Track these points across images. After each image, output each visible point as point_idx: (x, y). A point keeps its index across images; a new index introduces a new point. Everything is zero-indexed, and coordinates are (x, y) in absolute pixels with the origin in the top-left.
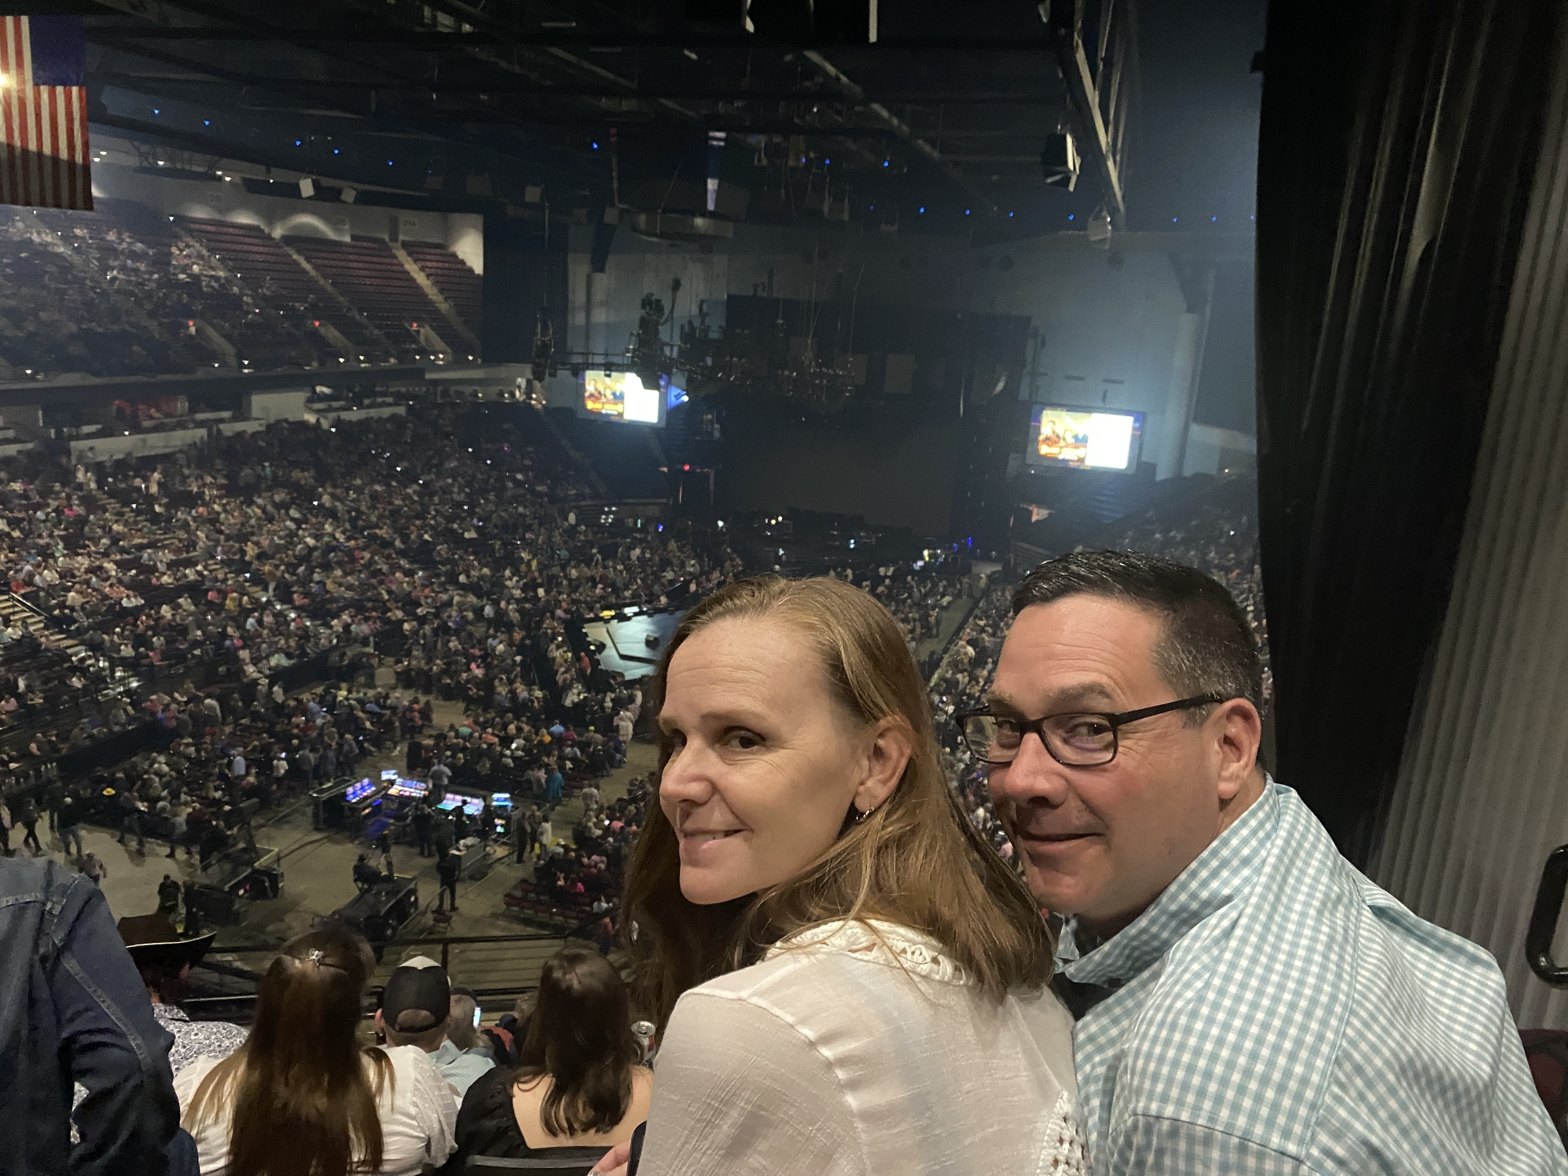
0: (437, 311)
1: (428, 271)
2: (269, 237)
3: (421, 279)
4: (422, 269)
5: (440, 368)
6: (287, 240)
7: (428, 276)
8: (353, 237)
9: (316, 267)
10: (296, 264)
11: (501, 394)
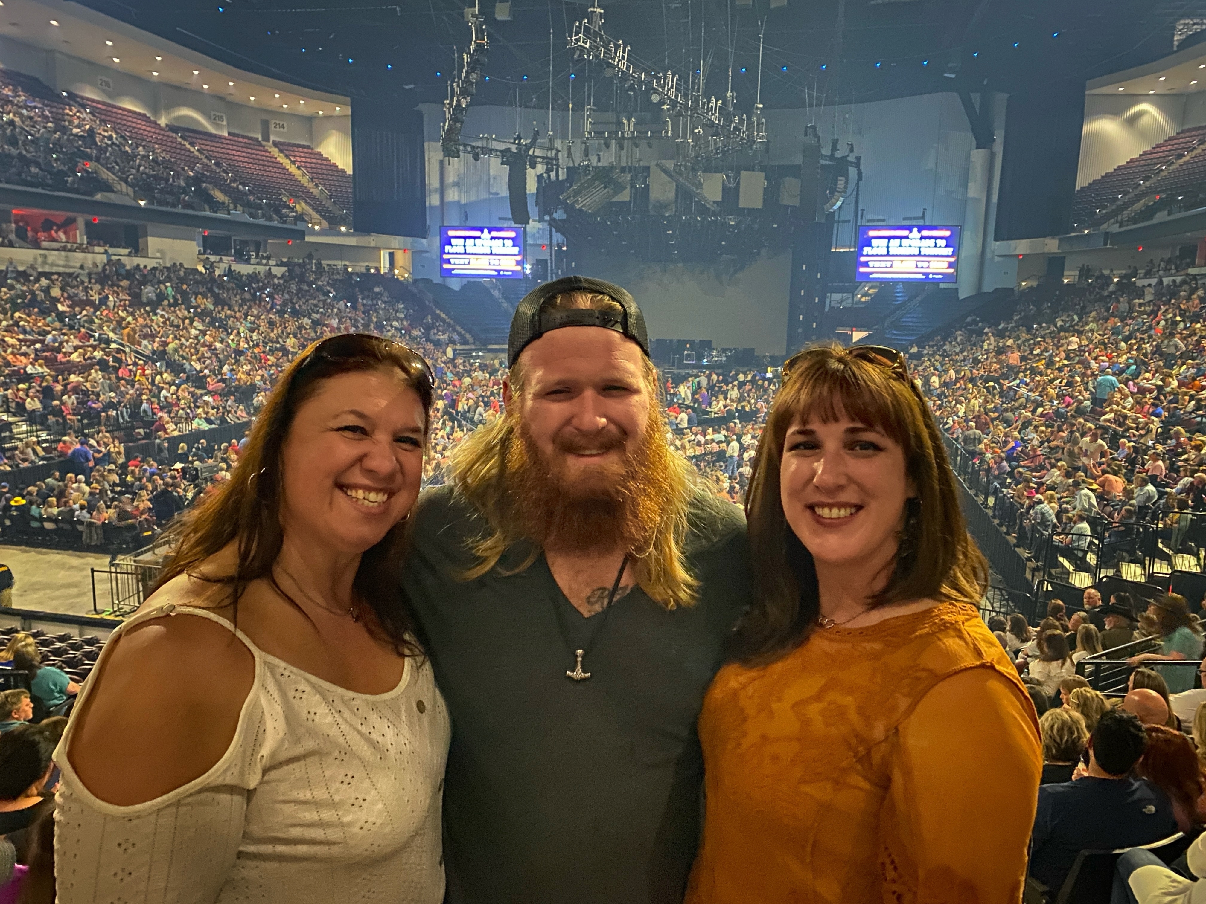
0: (310, 193)
1: (299, 164)
2: (155, 123)
4: (293, 162)
6: (172, 127)
7: (299, 168)
8: (229, 134)
11: (368, 269)
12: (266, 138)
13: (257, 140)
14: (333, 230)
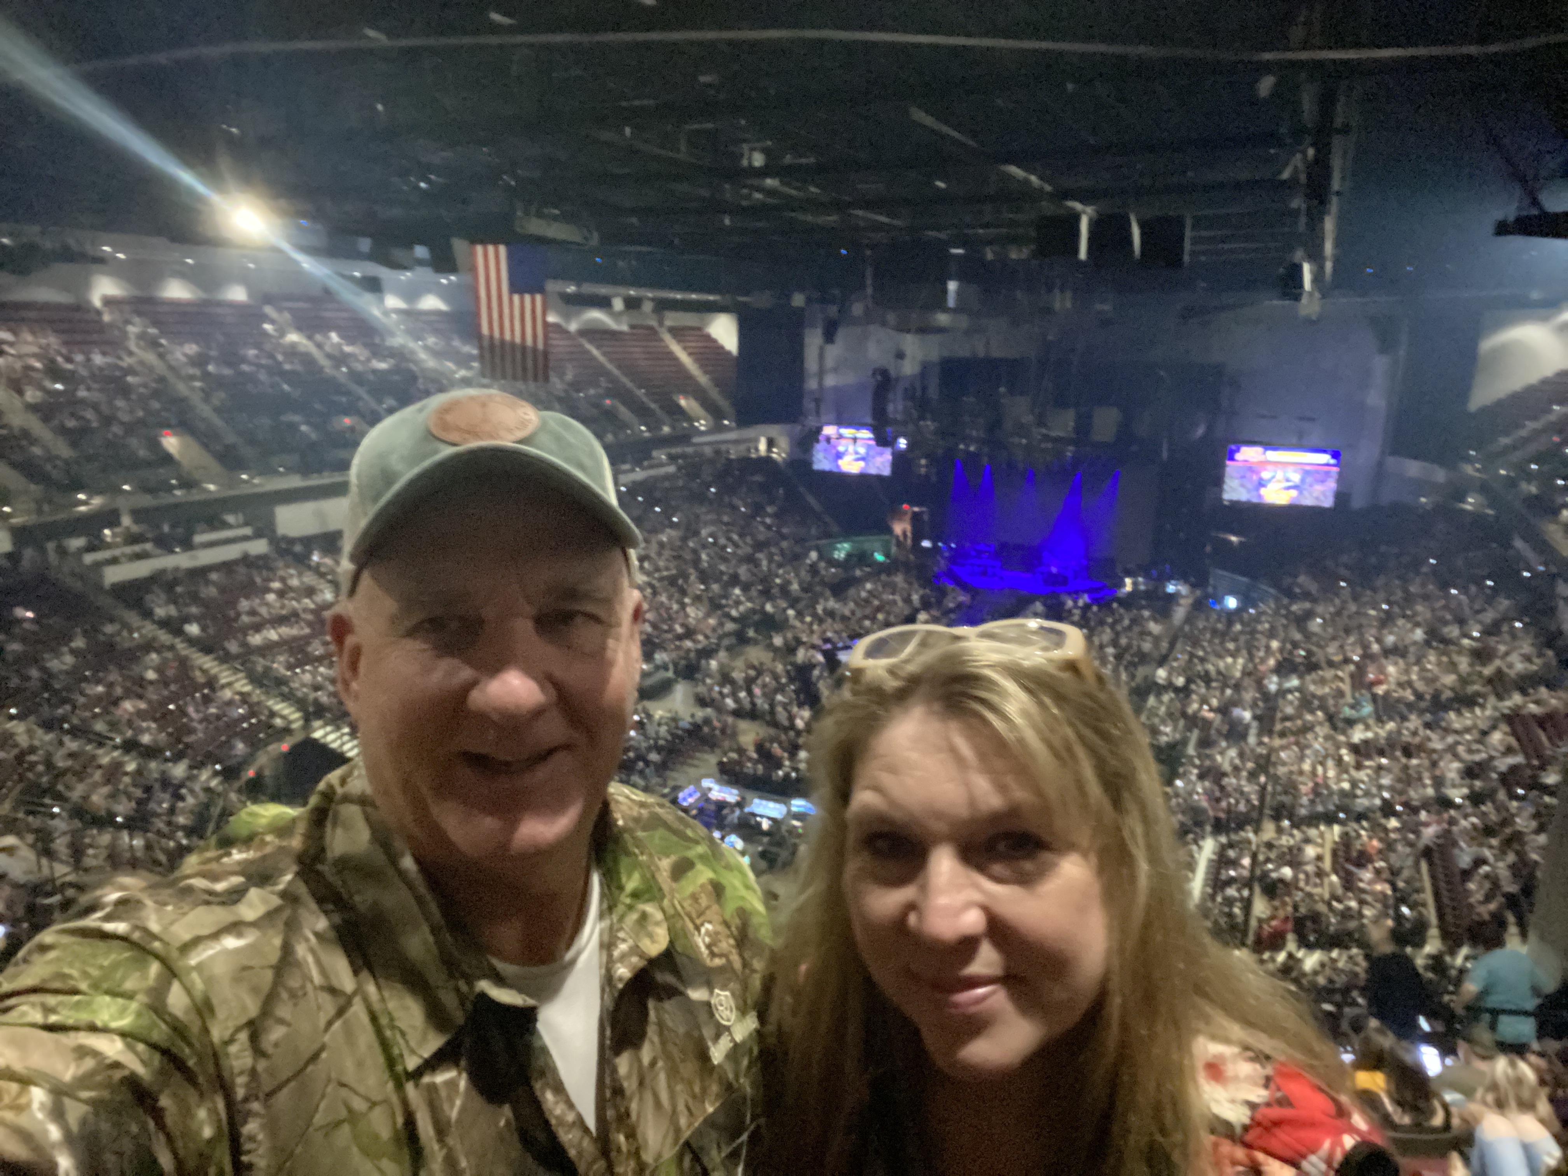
0: (697, 384)
1: (691, 350)
2: (567, 332)
3: (684, 357)
4: (685, 348)
5: (702, 433)
6: (583, 333)
7: (690, 354)
8: (632, 327)
9: (604, 354)
10: (588, 352)
11: (749, 450)
12: (661, 324)
13: (651, 328)
14: (718, 428)
